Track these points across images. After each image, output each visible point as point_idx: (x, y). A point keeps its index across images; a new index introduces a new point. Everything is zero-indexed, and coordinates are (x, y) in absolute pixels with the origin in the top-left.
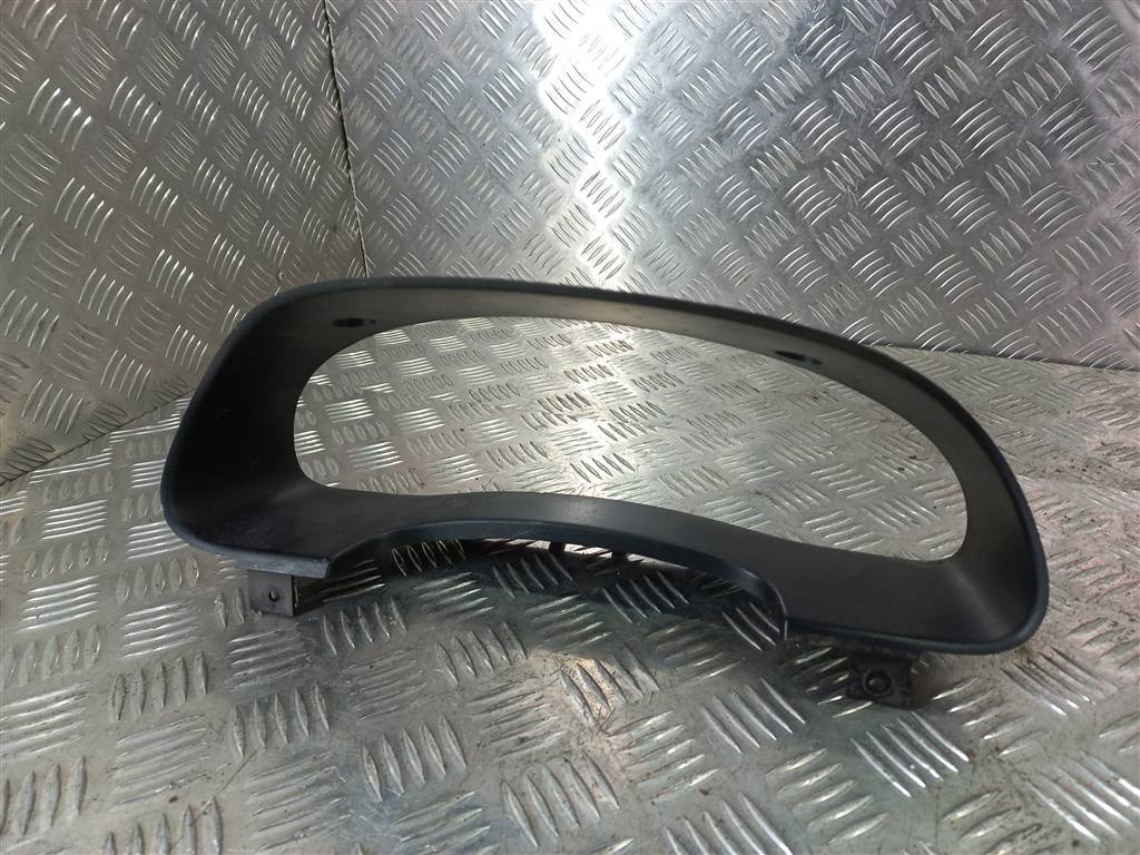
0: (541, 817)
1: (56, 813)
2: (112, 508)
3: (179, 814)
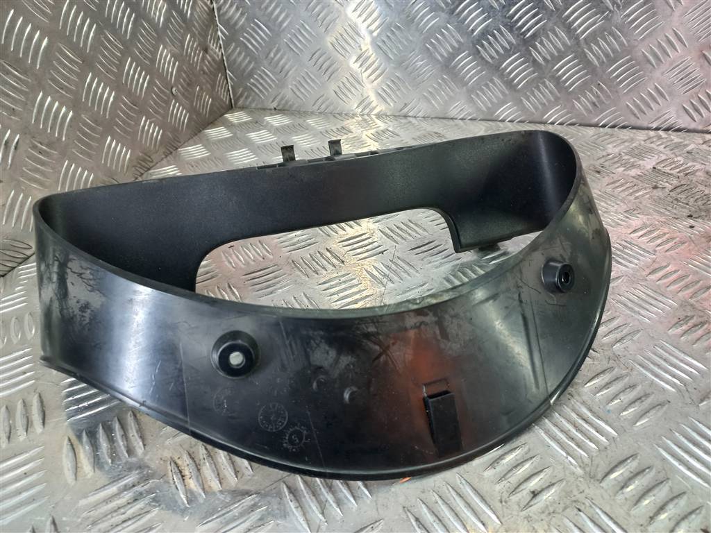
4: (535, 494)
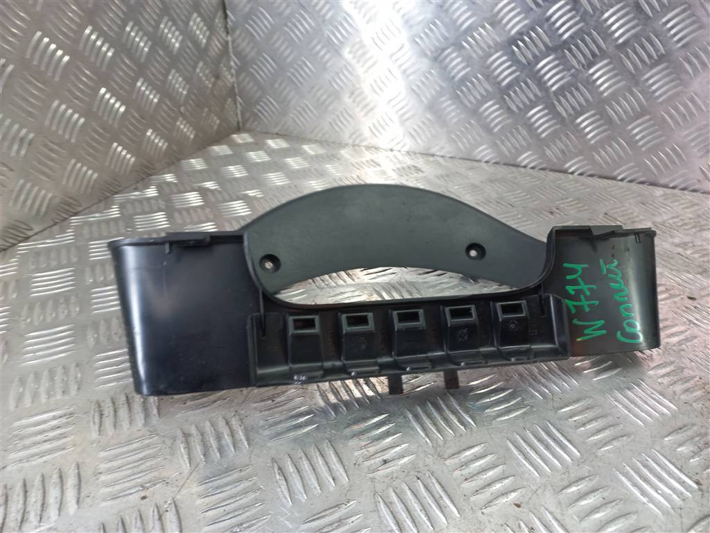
0: (406, 521)
1: (61, 506)
2: (78, 274)
4: (385, 462)
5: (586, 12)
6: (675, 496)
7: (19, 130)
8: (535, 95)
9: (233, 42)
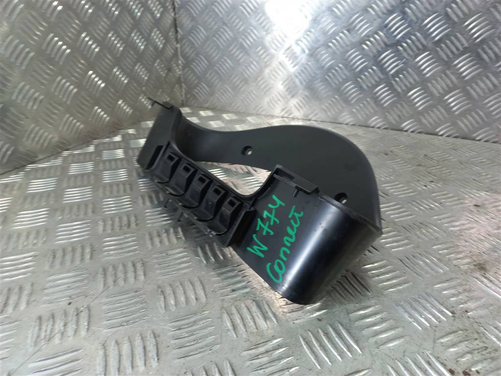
0: (239, 325)
1: (16, 306)
3: (71, 310)
4: (233, 290)
5: (411, 21)
6: (433, 319)
7: (34, 93)
8: (379, 78)
9: (181, 48)
